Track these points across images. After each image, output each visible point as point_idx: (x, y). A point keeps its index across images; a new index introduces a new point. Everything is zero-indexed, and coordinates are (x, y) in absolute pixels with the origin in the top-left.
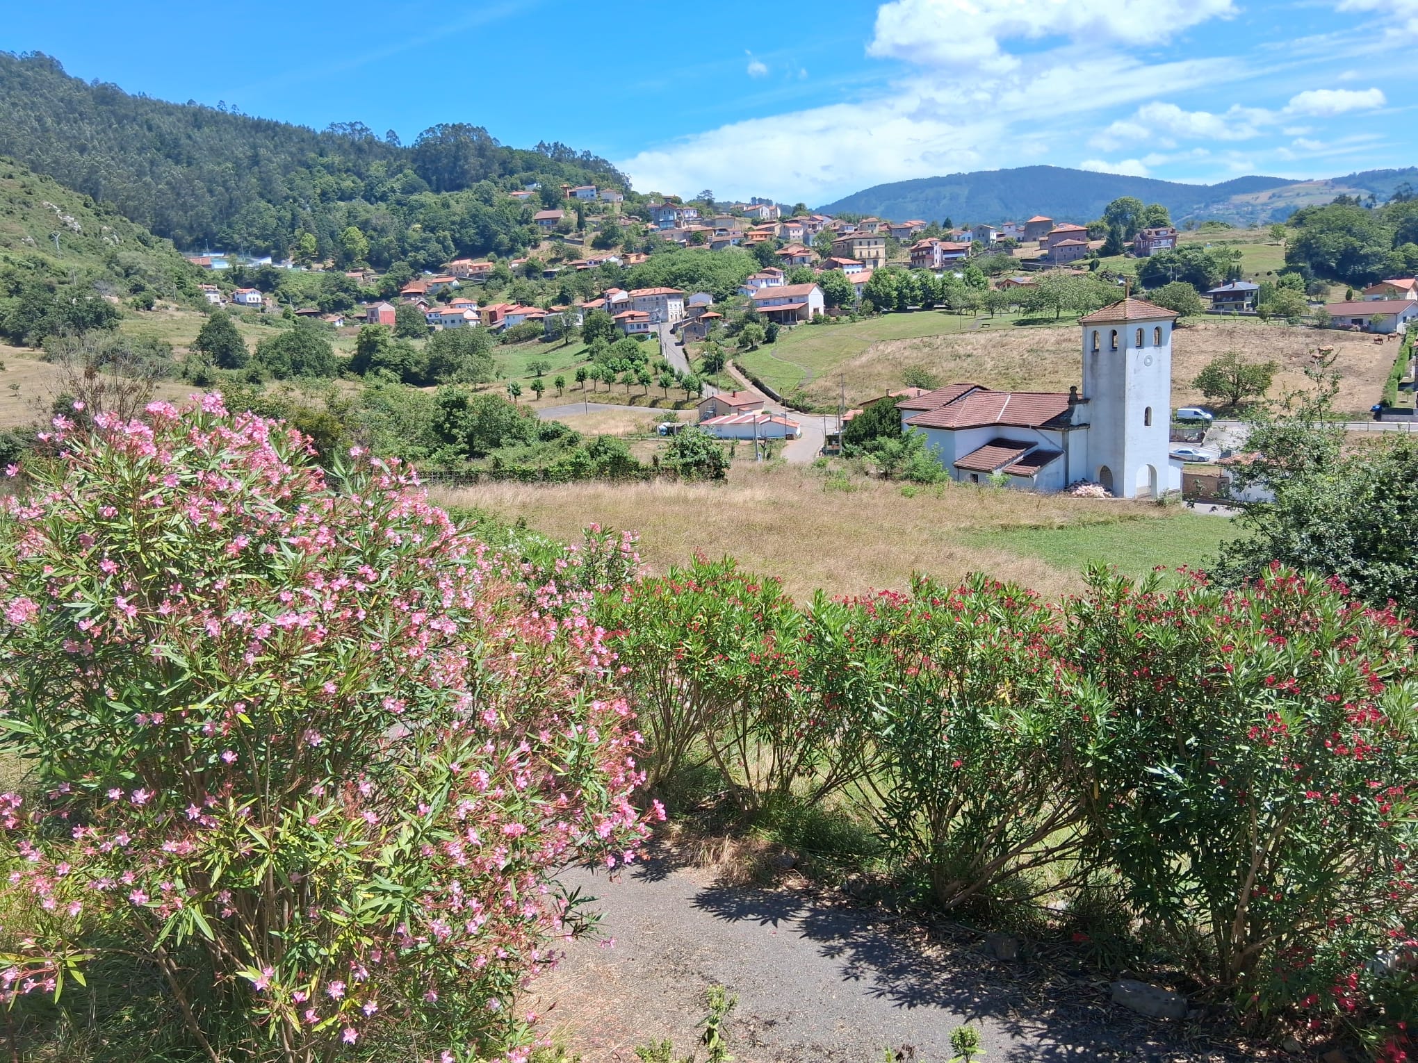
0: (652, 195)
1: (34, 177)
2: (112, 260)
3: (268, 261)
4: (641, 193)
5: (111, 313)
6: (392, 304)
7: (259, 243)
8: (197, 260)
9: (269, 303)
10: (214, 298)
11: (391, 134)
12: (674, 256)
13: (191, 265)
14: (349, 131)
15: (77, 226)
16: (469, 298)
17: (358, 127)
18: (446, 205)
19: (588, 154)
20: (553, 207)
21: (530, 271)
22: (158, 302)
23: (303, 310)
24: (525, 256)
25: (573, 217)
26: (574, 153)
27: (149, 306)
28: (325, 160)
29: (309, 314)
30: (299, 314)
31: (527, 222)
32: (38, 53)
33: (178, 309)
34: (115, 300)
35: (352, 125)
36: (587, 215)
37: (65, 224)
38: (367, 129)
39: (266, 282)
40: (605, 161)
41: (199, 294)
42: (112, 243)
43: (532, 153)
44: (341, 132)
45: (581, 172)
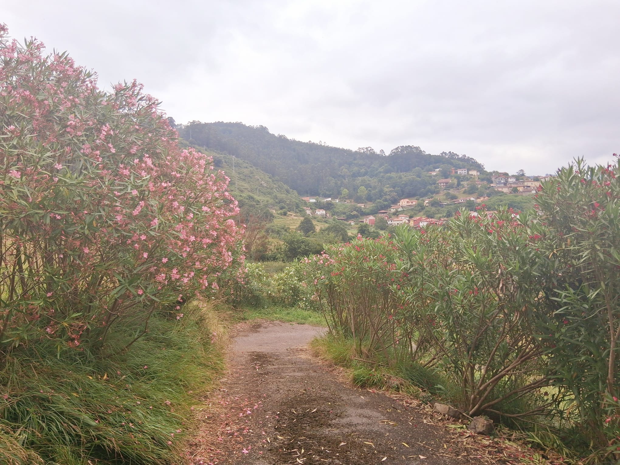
0: (494, 172)
1: (254, 168)
2: (276, 197)
3: (330, 199)
4: (488, 171)
5: (272, 216)
6: (374, 217)
7: (327, 193)
8: (305, 198)
9: (328, 215)
10: (308, 212)
11: (382, 151)
12: (502, 198)
13: (303, 200)
14: (365, 150)
15: (265, 185)
16: (406, 215)
17: (369, 149)
18: (400, 178)
19: (465, 156)
20: (446, 178)
21: (434, 204)
22: (289, 213)
23: (340, 218)
24: (432, 197)
25: (455, 181)
26: (458, 156)
27: (285, 214)
28: (356, 162)
29: (341, 219)
30: (338, 220)
31: (434, 184)
32: (262, 126)
33: (295, 216)
34: (274, 211)
35: (367, 148)
36: (462, 181)
37: (261, 184)
38: (373, 150)
39: (328, 207)
40: (472, 159)
41: (304, 210)
42: (276, 191)
43: (439, 156)
44: (362, 151)
45: (461, 163)
